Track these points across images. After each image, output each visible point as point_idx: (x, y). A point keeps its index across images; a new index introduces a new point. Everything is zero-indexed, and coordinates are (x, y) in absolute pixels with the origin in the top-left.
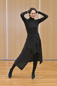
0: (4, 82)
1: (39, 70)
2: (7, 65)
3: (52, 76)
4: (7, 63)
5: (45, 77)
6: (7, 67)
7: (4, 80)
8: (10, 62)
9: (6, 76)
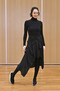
0: (3, 89)
1: (41, 76)
2: (7, 70)
3: (55, 82)
4: (6, 68)
5: (47, 83)
6: (7, 73)
7: (3, 87)
8: (9, 67)
9: (5, 82)
